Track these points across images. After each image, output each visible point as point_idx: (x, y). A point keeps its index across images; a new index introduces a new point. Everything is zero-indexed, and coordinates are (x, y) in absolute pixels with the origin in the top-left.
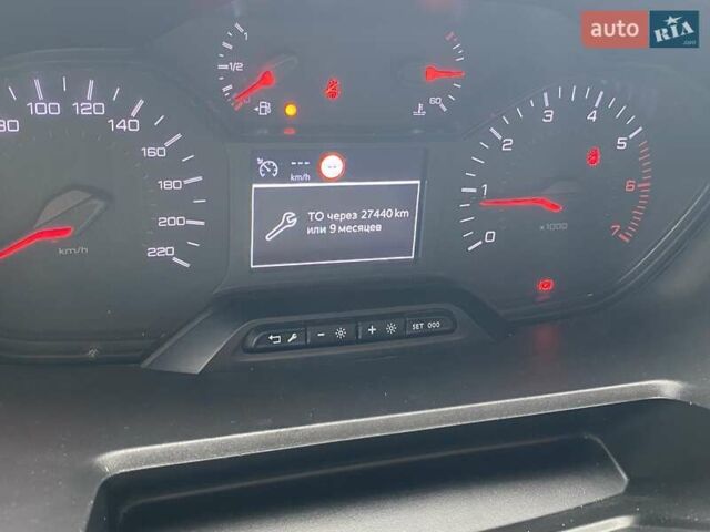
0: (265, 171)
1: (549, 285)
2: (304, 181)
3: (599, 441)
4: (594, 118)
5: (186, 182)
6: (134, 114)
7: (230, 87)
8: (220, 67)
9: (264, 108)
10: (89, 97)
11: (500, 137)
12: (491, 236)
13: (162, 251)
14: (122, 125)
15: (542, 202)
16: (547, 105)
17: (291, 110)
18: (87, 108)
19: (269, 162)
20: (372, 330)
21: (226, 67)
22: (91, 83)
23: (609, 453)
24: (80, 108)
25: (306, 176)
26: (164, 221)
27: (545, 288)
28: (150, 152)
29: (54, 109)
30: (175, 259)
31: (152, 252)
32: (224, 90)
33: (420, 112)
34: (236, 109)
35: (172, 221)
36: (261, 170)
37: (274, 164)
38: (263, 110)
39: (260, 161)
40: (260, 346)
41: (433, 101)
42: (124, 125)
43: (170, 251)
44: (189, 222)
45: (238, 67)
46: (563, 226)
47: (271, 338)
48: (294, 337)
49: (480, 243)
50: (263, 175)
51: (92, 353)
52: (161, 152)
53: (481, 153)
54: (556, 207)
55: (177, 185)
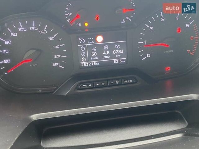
0: (81, 41)
1: (169, 69)
2: (92, 43)
3: (180, 113)
4: (178, 19)
5: (60, 46)
6: (45, 29)
7: (69, 20)
8: (66, 15)
9: (79, 24)
10: (33, 26)
11: (149, 27)
12: (149, 55)
13: (56, 64)
14: (42, 32)
15: (163, 44)
16: (162, 16)
17: (86, 24)
18: (33, 28)
19: (82, 39)
20: (112, 83)
21: (67, 15)
22: (33, 22)
23: (183, 116)
24: (31, 29)
25: (93, 42)
26: (56, 56)
27: (168, 69)
28: (50, 39)
29: (25, 29)
30: (60, 66)
31: (54, 65)
32: (68, 20)
33: (123, 21)
34: (71, 25)
35: (60, 56)
36: (80, 41)
37: (84, 39)
38: (79, 25)
39: (79, 39)
40: (81, 88)
41: (127, 18)
42: (43, 32)
43: (58, 64)
44: (62, 56)
45: (71, 14)
46: (172, 51)
47: (84, 86)
48: (90, 85)
49: (146, 57)
50: (81, 43)
51: (40, 91)
52: (53, 38)
53: (143, 32)
54: (167, 46)
55: (58, 47)
